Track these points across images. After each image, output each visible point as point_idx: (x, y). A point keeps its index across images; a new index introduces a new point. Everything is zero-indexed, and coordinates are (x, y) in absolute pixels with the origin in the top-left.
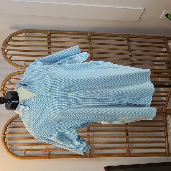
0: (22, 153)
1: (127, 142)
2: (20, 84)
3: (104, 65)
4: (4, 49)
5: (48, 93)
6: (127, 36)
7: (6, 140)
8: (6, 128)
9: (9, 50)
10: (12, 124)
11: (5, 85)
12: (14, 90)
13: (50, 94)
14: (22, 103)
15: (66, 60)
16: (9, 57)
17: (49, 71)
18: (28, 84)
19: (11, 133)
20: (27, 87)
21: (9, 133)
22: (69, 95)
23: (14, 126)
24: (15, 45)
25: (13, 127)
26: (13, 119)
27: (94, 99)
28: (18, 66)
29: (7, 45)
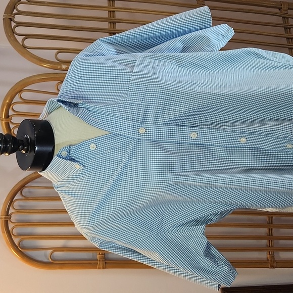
0: (46, 256)
1: (270, 237)
2: (59, 101)
3: (275, 59)
4: (9, 20)
5: (136, 130)
6: (284, 5)
7: (11, 226)
8: (11, 200)
9: (20, 24)
10: (25, 190)
11: (9, 105)
12: (41, 118)
13: (142, 131)
14: (64, 154)
15: (178, 43)
16: (20, 39)
17: (137, 68)
18: (79, 102)
19: (21, 210)
20: (79, 111)
21: (18, 211)
22: (194, 135)
23: (28, 195)
24: (34, 13)
25: (27, 198)
26: (26, 180)
27: (256, 151)
28: (41, 61)
29: (15, 11)
